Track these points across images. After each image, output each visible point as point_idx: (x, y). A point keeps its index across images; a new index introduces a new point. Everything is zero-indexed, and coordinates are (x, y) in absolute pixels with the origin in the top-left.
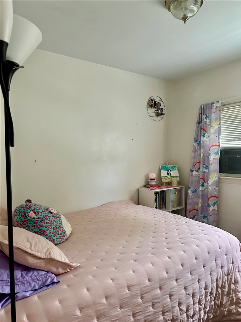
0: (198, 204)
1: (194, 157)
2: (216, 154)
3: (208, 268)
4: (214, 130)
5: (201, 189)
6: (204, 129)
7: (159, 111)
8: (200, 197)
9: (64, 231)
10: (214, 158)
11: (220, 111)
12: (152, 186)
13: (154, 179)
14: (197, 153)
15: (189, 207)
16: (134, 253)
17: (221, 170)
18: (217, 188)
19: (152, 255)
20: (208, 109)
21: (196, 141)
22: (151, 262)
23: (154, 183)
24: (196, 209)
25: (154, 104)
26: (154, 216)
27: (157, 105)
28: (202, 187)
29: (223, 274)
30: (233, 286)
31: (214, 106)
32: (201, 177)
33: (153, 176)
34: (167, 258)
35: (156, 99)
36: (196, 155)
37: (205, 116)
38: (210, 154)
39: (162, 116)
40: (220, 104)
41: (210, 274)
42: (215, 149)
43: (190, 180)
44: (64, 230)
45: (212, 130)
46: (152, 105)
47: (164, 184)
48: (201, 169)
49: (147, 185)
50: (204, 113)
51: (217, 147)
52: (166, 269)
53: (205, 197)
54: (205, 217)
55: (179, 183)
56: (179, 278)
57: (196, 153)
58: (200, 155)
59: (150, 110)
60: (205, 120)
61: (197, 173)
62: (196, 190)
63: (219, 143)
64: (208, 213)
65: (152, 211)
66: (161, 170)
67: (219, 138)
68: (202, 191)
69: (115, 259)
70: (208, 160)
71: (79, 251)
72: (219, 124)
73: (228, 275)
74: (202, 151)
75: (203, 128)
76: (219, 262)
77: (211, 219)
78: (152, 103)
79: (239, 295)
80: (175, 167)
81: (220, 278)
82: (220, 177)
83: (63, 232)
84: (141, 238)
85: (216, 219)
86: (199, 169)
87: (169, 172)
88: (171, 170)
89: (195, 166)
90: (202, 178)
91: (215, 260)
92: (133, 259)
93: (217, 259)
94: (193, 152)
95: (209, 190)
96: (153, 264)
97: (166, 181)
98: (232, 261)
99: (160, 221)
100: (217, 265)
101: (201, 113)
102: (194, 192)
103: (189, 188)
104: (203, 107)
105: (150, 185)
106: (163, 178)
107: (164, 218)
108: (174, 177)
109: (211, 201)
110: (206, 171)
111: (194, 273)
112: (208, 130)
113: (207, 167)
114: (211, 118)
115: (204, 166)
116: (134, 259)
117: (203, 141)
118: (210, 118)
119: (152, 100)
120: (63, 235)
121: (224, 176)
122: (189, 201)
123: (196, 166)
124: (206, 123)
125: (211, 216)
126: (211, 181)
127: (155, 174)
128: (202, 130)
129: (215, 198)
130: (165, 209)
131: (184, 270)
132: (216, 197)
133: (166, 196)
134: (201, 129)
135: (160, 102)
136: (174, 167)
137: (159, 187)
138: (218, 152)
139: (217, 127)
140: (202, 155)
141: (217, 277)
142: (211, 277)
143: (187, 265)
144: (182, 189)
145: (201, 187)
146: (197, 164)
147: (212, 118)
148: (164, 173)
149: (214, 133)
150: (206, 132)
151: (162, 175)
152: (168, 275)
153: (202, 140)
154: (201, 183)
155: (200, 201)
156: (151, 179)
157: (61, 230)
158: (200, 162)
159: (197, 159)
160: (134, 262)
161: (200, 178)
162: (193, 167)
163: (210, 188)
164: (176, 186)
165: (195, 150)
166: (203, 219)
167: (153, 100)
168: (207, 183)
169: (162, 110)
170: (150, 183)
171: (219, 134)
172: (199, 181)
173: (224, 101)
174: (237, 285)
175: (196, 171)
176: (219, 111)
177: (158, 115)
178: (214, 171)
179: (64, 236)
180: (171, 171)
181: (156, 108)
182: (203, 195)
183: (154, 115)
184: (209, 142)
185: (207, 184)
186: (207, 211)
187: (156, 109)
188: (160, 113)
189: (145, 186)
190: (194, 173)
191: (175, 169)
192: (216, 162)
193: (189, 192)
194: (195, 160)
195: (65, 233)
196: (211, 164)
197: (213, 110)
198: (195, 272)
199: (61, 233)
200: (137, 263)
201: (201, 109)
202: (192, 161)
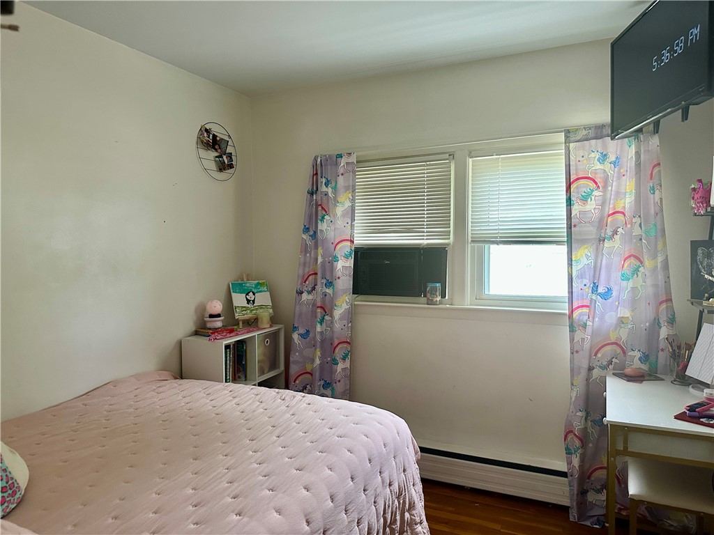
0: (313, 361)
1: (305, 264)
2: (347, 257)
3: (370, 492)
4: (342, 209)
5: (319, 328)
6: (322, 208)
7: (225, 157)
8: (318, 345)
9: (12, 478)
10: (344, 265)
11: (354, 172)
12: (216, 330)
13: (219, 316)
14: (310, 255)
15: (294, 370)
16: (228, 496)
17: (357, 290)
18: (350, 325)
19: (271, 492)
20: (329, 167)
21: (306, 230)
22: (274, 509)
23: (218, 323)
24: (308, 371)
25: (212, 142)
26: (236, 400)
27: (219, 145)
28: (321, 325)
29: (392, 497)
30: (407, 515)
31: (343, 162)
32: (319, 304)
33: (217, 307)
34: (303, 490)
35: (216, 130)
36: (308, 260)
37: (324, 180)
38: (335, 259)
39: (231, 171)
40: (353, 159)
41: (375, 502)
42: (346, 248)
43: (297, 312)
44: (10, 476)
45: (339, 210)
46: (208, 144)
47: (241, 324)
48: (318, 288)
49: (202, 330)
50: (322, 173)
51: (348, 243)
52: (306, 516)
53: (328, 346)
54: (327, 385)
55: (273, 320)
56: (328, 527)
57: (308, 255)
58: (316, 259)
59: (203, 153)
60: (324, 189)
61: (310, 297)
62: (308, 331)
63: (352, 236)
64: (333, 376)
65: (224, 389)
66: (233, 294)
67: (352, 226)
68: (321, 333)
69: (190, 521)
70: (332, 269)
71: (75, 526)
72: (351, 198)
73: (398, 498)
74: (320, 251)
75: (320, 205)
76: (386, 475)
77: (339, 387)
78: (209, 137)
79: (416, 530)
80: (262, 284)
81: (389, 506)
82: (356, 303)
83: (10, 482)
84: (229, 458)
85: (348, 387)
86: (314, 288)
87: (251, 297)
88: (255, 291)
89: (305, 282)
90: (321, 307)
91: (380, 472)
92: (233, 512)
93: (382, 470)
94: (301, 252)
95: (335, 330)
96: (279, 512)
97: (246, 317)
98: (404, 466)
99: (254, 411)
100: (383, 482)
101: (317, 174)
102: (303, 336)
103: (295, 328)
104: (319, 160)
105: (210, 329)
106: (238, 311)
107: (258, 403)
108: (261, 307)
109: (339, 353)
110: (329, 291)
111: (350, 509)
112: (331, 210)
113: (330, 284)
114: (336, 185)
115: (324, 281)
116: (236, 512)
117: (321, 231)
118: (333, 184)
119: (207, 130)
120: (10, 492)
121: (362, 301)
122: (295, 357)
123: (307, 282)
124: (326, 195)
125: (339, 381)
126: (338, 313)
127: (221, 304)
128: (320, 208)
129: (345, 345)
130: (246, 380)
131: (336, 507)
132: (347, 342)
133: (248, 352)
134: (317, 206)
135: (226, 138)
136: (261, 286)
137: (231, 331)
138: (351, 254)
139: (348, 204)
140: (320, 260)
141: (385, 505)
142: (376, 509)
143: (340, 497)
144: (279, 331)
145: (319, 325)
146: (311, 278)
147: (338, 186)
148: (239, 300)
149: (344, 215)
150: (326, 212)
151: (235, 304)
152: (311, 528)
153: (319, 228)
154: (319, 316)
155: (318, 353)
156: (211, 316)
157: (4, 477)
158: (316, 274)
159: (309, 268)
160: (238, 517)
161: (318, 307)
162: (301, 284)
163: (337, 326)
164: (268, 326)
165: (305, 249)
166: (323, 391)
167: (209, 132)
168: (332, 317)
169: (230, 155)
170: (209, 325)
171: (353, 220)
172: (314, 314)
173: (360, 153)
174: (414, 512)
175: (309, 293)
176: (351, 173)
177: (222, 167)
178: (344, 292)
179: (14, 493)
180: (254, 294)
181: (216, 150)
182: (323, 341)
183: (212, 166)
184: (333, 233)
185: (330, 318)
186: (332, 372)
187: (217, 154)
188: (226, 162)
189: (196, 333)
190: (305, 296)
191: (262, 289)
192: (348, 273)
193: (295, 336)
194: (307, 270)
195: (16, 485)
196: (339, 278)
197: (341, 170)
198: (353, 507)
199: (6, 487)
200: (246, 519)
201: (315, 165)
202: (301, 273)
